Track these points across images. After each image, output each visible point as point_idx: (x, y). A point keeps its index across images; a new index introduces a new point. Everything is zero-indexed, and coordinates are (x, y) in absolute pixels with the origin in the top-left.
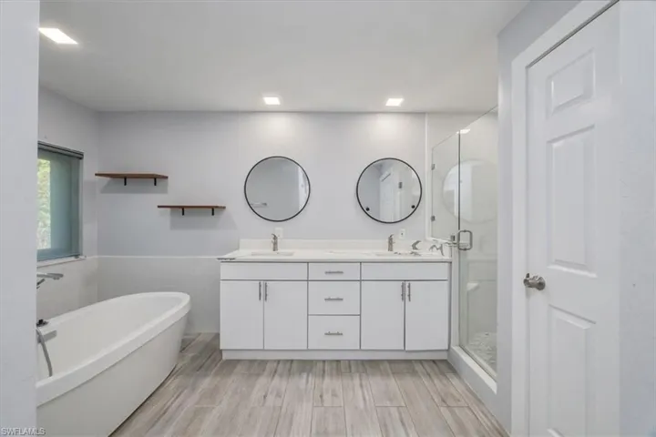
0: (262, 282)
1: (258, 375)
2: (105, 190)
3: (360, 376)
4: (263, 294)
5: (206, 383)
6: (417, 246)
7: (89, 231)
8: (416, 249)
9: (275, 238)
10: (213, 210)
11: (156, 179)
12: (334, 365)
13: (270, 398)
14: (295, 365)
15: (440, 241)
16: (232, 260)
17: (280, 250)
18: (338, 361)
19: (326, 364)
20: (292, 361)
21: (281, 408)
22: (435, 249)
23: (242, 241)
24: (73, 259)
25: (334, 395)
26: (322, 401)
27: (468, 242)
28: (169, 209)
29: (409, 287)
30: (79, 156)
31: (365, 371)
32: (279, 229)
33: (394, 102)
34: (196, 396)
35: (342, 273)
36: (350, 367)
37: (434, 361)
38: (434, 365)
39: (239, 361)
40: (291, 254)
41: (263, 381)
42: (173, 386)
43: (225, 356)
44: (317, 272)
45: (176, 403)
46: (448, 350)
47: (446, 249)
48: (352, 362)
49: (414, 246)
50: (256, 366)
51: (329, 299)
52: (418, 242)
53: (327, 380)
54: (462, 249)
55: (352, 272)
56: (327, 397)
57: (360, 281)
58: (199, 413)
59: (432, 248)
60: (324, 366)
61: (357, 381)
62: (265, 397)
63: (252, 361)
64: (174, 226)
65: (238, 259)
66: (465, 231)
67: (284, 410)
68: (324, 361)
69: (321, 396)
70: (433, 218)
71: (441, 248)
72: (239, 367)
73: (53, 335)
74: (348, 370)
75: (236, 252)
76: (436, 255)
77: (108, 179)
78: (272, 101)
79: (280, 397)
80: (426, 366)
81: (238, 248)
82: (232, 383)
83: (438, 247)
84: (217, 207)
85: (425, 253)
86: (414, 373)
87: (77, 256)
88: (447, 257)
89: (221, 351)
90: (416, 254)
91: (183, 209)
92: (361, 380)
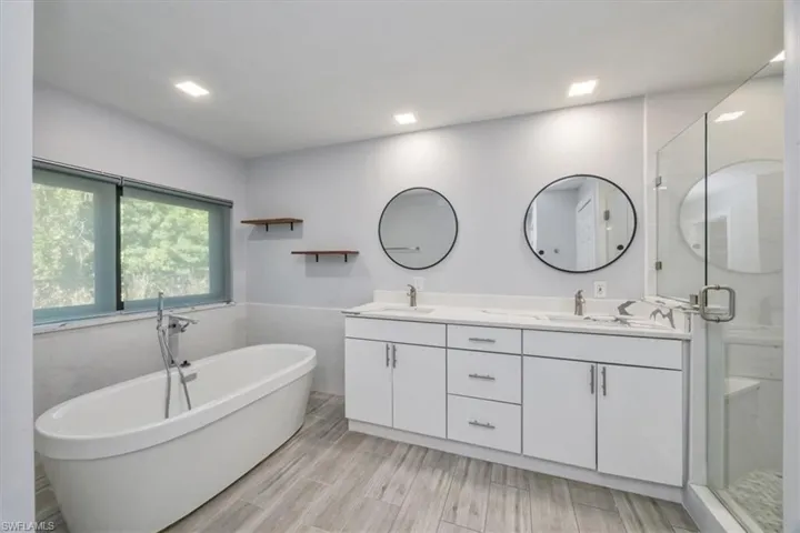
0: (390, 344)
1: (383, 459)
2: (252, 237)
3: (518, 494)
4: (391, 360)
5: (326, 454)
6: (627, 309)
7: (239, 277)
8: (627, 314)
9: (413, 290)
10: (347, 256)
11: (292, 223)
12: (483, 468)
13: (390, 493)
14: (429, 456)
15: (670, 303)
16: (356, 315)
17: (418, 306)
18: (489, 464)
19: (472, 462)
20: (427, 449)
21: (400, 508)
22: (659, 314)
23: (377, 293)
24: (225, 304)
25: (474, 511)
26: (455, 515)
27: (726, 307)
28: (304, 255)
29: (604, 373)
30: (229, 205)
31: (527, 488)
32: (418, 279)
33: (583, 88)
34: (312, 466)
35: (493, 341)
36: (505, 477)
37: (654, 501)
38: (652, 507)
39: (364, 436)
40: (429, 311)
41: (386, 467)
42: (294, 449)
43: (352, 427)
44: (459, 337)
45: (292, 471)
46: (684, 488)
47: (679, 317)
48: (508, 469)
49: (622, 309)
50: (383, 446)
51: (476, 376)
52: (629, 303)
53: (468, 488)
54: (711, 320)
55: (508, 341)
56: (463, 512)
57: (522, 355)
58: (310, 488)
59: (654, 313)
60: (468, 465)
61: (511, 499)
62: (384, 488)
63: (379, 439)
64: (309, 274)
65: (364, 314)
66: (718, 288)
67: (402, 513)
68: (469, 459)
69: (455, 508)
70: (659, 266)
71: (670, 316)
72: (365, 443)
73: (194, 376)
74: (501, 480)
75: (368, 305)
76: (661, 325)
77: (253, 226)
78: (405, 119)
79: (402, 493)
80: (636, 504)
81: (372, 300)
82: (352, 461)
83: (665, 312)
84: (350, 252)
85: (640, 322)
86: (611, 511)
87: (228, 302)
88: (680, 331)
89: (347, 420)
90: (623, 322)
91: (317, 255)
92: (518, 500)
